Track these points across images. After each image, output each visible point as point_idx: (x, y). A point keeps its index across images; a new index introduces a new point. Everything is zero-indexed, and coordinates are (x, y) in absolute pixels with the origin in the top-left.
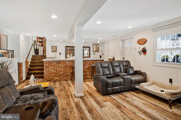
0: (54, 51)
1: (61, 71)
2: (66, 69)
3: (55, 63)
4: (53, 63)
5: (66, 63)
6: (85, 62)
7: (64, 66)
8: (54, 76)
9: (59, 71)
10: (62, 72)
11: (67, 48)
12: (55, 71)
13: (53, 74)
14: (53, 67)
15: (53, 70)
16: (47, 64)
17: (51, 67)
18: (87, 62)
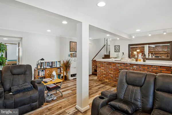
0: (117, 50)
1: (111, 74)
2: (116, 73)
3: (105, 64)
4: (104, 64)
5: (117, 65)
6: (144, 67)
7: (114, 69)
8: (104, 77)
9: (109, 73)
10: (112, 76)
11: (131, 47)
12: (105, 72)
13: (104, 75)
14: (104, 68)
15: (104, 71)
16: (100, 65)
17: (103, 68)
18: (147, 68)
